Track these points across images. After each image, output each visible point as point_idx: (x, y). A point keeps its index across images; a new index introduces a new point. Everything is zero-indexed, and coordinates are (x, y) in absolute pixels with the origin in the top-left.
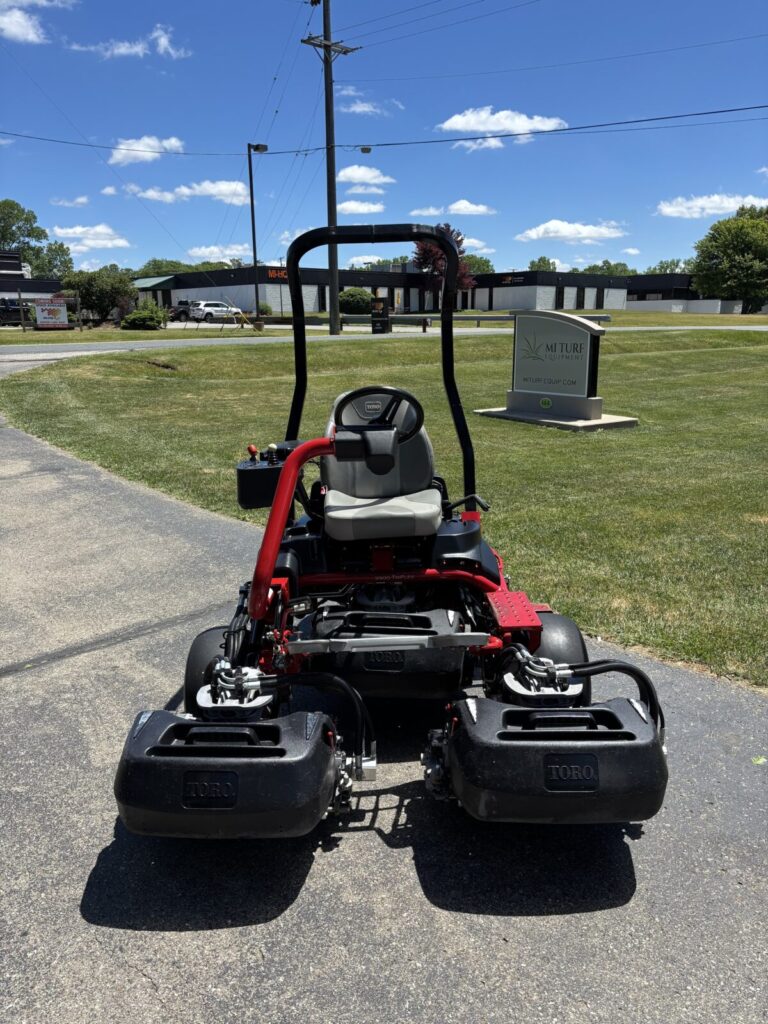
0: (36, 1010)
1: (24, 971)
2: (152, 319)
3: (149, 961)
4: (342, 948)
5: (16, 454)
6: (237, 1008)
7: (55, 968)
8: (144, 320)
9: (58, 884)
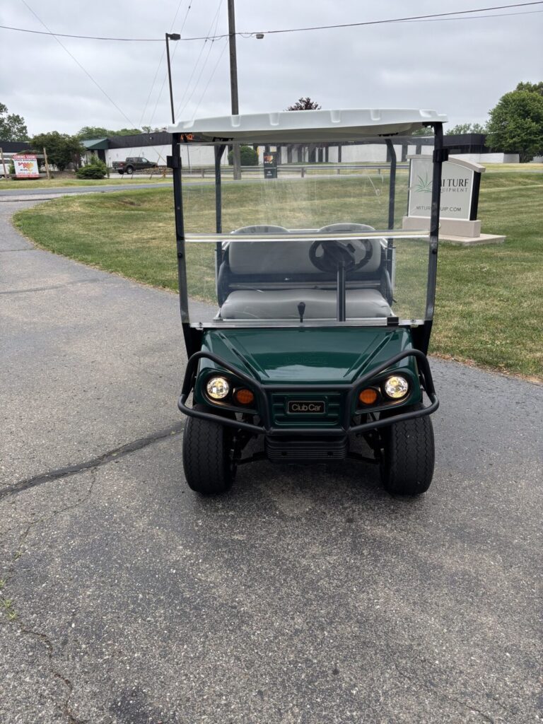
2: (99, 170)
8: (93, 172)
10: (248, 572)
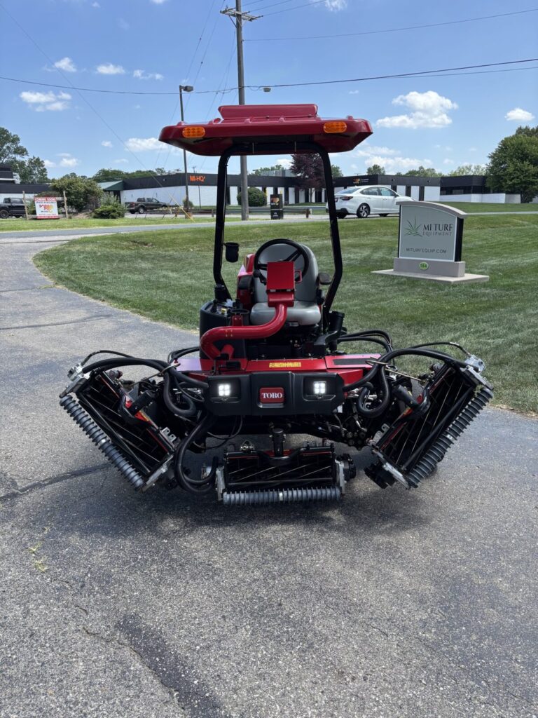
0: (317, 649)
1: (294, 627)
2: (114, 211)
3: (372, 618)
4: (491, 610)
5: (72, 305)
6: (447, 646)
7: (313, 624)
8: (109, 212)
9: (282, 575)
10: (223, 542)
